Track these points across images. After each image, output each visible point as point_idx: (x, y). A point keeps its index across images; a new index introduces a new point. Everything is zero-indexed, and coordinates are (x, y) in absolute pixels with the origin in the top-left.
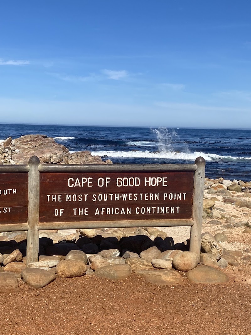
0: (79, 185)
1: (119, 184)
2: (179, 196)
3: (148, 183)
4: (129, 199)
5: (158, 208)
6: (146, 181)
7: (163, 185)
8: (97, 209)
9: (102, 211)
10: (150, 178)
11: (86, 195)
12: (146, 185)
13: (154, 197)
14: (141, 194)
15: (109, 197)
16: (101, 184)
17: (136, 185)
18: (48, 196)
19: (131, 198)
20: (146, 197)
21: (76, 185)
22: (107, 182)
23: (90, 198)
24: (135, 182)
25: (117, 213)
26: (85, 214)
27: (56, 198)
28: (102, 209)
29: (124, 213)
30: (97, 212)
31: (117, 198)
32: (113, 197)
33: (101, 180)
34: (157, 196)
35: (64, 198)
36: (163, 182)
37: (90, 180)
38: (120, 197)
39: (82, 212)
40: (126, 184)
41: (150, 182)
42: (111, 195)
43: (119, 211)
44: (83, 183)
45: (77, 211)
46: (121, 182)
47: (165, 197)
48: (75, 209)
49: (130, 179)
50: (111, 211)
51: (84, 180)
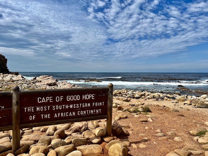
0: (45, 101)
1: (68, 99)
2: (101, 104)
3: (84, 98)
4: (74, 107)
5: (90, 111)
6: (83, 97)
7: (92, 99)
8: (56, 114)
9: (59, 115)
10: (85, 95)
11: (49, 107)
12: (83, 99)
13: (87, 105)
14: (81, 104)
15: (62, 107)
16: (58, 100)
17: (78, 100)
18: (25, 109)
19: (75, 107)
20: (83, 105)
21: (43, 101)
22: (61, 99)
23: (51, 108)
24: (78, 98)
25: (67, 115)
26: (49, 117)
27: (30, 110)
28: (59, 114)
29: (71, 115)
30: (56, 116)
31: (67, 107)
33: (58, 98)
34: (89, 105)
35: (35, 109)
36: (93, 97)
37: (51, 98)
38: (69, 106)
39: (47, 116)
40: (72, 99)
41: (85, 97)
42: (64, 106)
43: (69, 114)
44: (47, 100)
45: (44, 116)
46: (69, 98)
47: (93, 105)
48: (42, 115)
49: (74, 96)
50: (64, 115)
51: (48, 98)
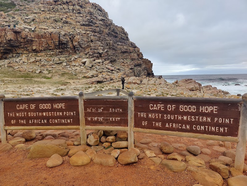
0: (156, 108)
2: (227, 121)
3: (202, 110)
5: (210, 127)
7: (214, 112)
8: (167, 124)
10: (204, 107)
11: (160, 115)
12: (200, 111)
13: (207, 119)
14: (197, 117)
15: (175, 117)
16: (169, 108)
17: (193, 111)
18: (139, 114)
19: (189, 119)
20: (200, 119)
21: (154, 108)
22: (173, 108)
23: (162, 116)
24: (193, 109)
25: (180, 127)
26: (160, 126)
27: (143, 115)
28: (170, 124)
29: (185, 128)
30: (167, 126)
31: (180, 118)
32: (178, 117)
33: (169, 106)
34: (209, 120)
35: (147, 115)
36: (214, 110)
37: (162, 106)
38: (182, 118)
39: (158, 124)
40: (186, 109)
42: (176, 116)
43: (182, 126)
44: (158, 107)
45: (155, 124)
46: (183, 108)
47: (215, 120)
48: (154, 122)
49: (189, 106)
50: (176, 126)
51: (159, 106)
